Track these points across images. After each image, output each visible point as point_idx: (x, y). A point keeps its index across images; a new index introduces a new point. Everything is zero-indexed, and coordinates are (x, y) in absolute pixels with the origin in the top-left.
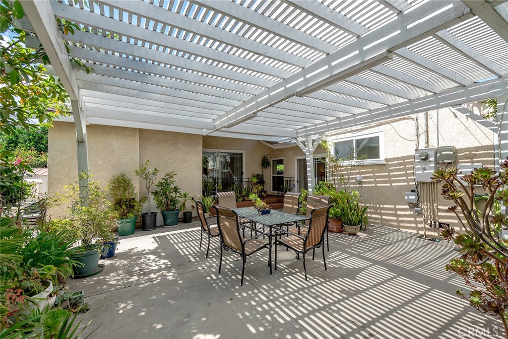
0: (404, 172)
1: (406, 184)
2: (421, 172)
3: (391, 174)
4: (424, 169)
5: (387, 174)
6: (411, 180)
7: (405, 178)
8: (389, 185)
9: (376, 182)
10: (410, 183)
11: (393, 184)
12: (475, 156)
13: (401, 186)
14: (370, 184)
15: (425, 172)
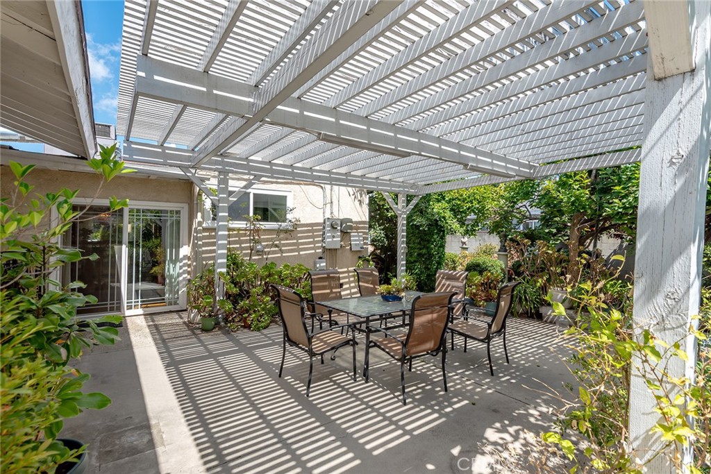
0: (312, 240)
1: (313, 251)
2: (331, 240)
3: (300, 241)
4: (334, 237)
5: (295, 241)
6: (318, 248)
7: (313, 246)
8: (297, 253)
9: (282, 251)
10: (317, 251)
11: (301, 253)
12: (359, 228)
13: (309, 254)
14: (275, 254)
15: (334, 239)
